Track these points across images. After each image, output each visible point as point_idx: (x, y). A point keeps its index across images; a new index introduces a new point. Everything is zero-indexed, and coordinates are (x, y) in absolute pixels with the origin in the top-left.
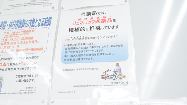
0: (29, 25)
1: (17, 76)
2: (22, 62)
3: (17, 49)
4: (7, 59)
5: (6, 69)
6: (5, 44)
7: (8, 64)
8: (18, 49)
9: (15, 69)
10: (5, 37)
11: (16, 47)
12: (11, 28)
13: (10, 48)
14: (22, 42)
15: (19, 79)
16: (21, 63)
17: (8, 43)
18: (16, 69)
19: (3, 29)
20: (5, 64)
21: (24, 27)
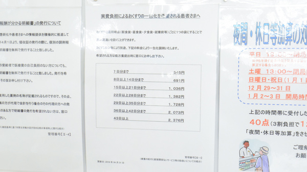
0: (303, 38)
1: (295, 147)
2: (303, 122)
3: (287, 95)
4: (268, 112)
5: (272, 133)
6: (258, 80)
7: (272, 124)
8: (288, 93)
9: (289, 133)
10: (253, 65)
11: (284, 89)
12: (262, 43)
13: (271, 89)
14: (295, 79)
15: (300, 152)
16: (301, 124)
17: (264, 80)
18: (292, 134)
19: (243, 44)
20: (266, 123)
21: (292, 42)
